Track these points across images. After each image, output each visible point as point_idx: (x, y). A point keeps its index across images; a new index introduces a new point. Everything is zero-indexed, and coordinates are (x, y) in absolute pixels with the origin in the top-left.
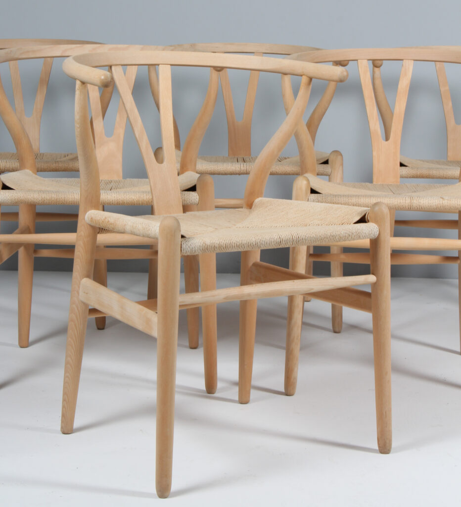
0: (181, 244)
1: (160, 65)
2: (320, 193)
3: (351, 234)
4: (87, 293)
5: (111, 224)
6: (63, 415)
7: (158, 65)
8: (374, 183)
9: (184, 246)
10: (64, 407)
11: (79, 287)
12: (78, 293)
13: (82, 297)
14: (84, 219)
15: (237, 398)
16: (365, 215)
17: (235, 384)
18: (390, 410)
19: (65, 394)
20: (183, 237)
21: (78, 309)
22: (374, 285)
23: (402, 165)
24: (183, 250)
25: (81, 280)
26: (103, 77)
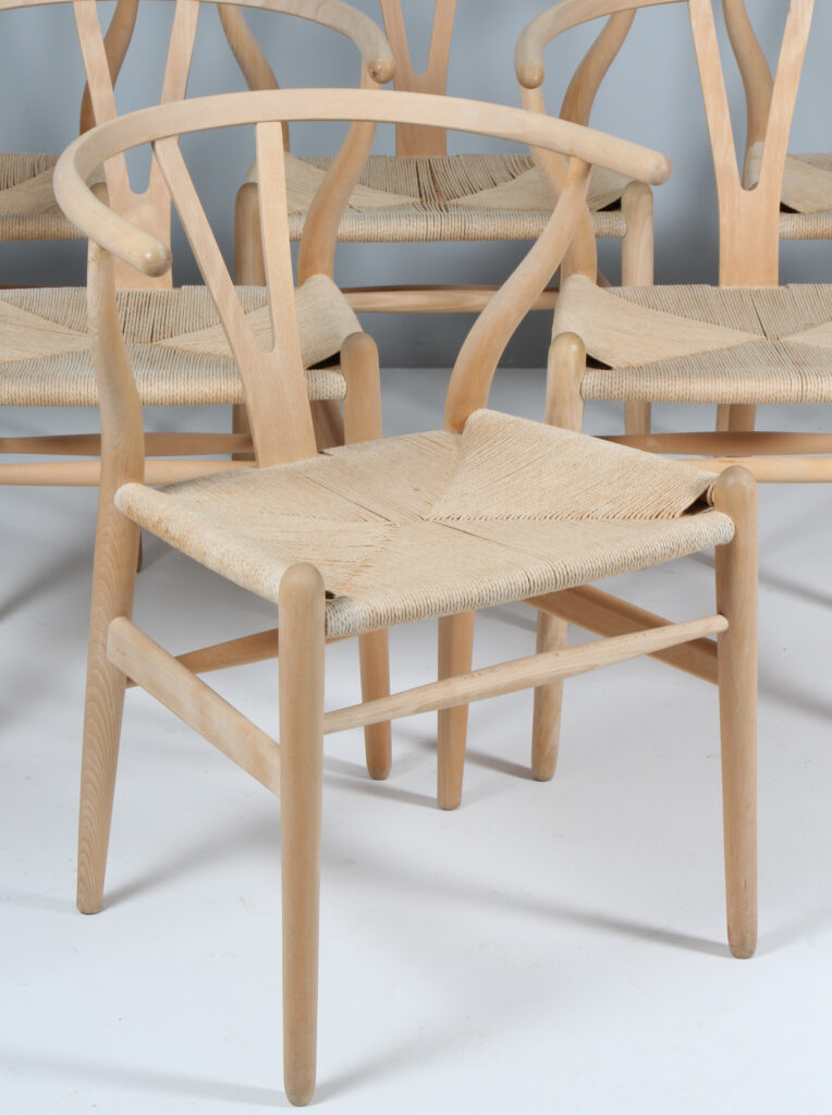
0: (326, 620)
1: (259, 125)
2: (608, 368)
3: (676, 547)
4: (124, 654)
5: (173, 539)
6: (81, 880)
7: (255, 124)
8: (723, 287)
9: (331, 624)
10: (81, 864)
11: (106, 636)
12: (104, 646)
13: (113, 655)
14: (112, 502)
15: (433, 792)
16: (706, 491)
17: (430, 745)
18: (754, 876)
19: (82, 839)
20: (329, 595)
21: (104, 678)
22: (724, 635)
23: (785, 209)
24: (329, 629)
25: (110, 621)
26: (148, 255)
